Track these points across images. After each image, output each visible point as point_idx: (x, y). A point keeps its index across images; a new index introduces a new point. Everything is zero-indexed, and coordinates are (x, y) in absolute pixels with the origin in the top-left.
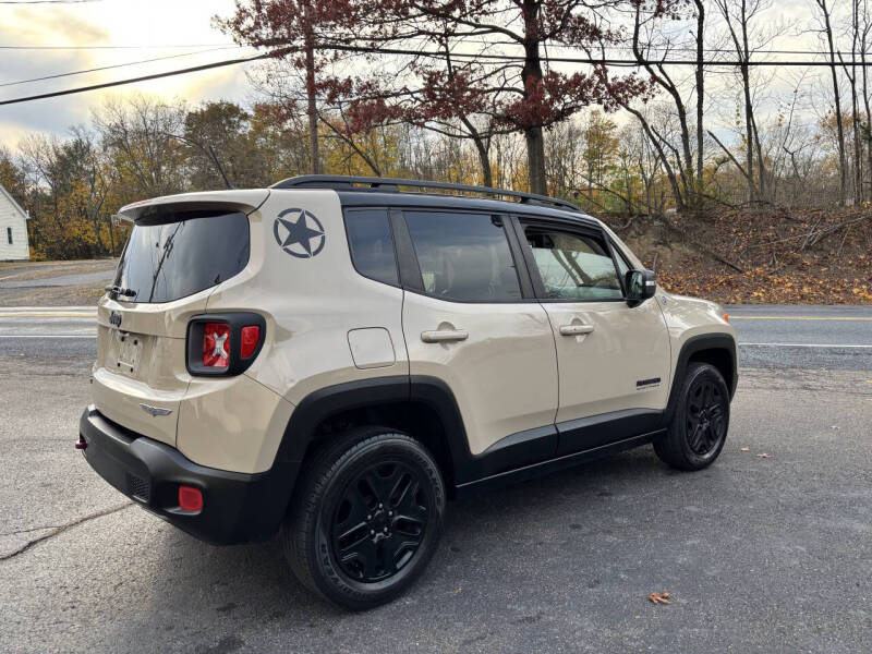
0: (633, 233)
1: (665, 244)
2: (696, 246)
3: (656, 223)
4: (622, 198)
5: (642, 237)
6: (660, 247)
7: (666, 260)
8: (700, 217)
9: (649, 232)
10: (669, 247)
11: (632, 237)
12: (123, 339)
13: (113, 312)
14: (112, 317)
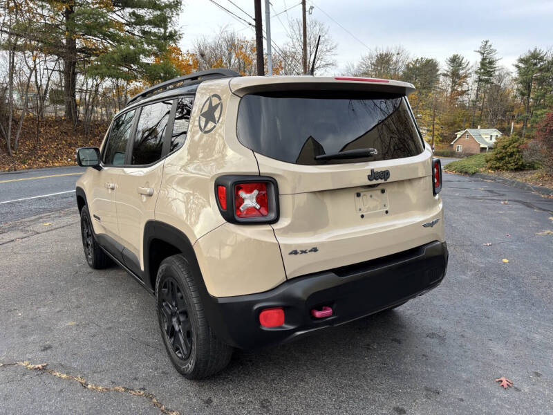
12: (358, 195)
13: (372, 171)
14: (374, 175)
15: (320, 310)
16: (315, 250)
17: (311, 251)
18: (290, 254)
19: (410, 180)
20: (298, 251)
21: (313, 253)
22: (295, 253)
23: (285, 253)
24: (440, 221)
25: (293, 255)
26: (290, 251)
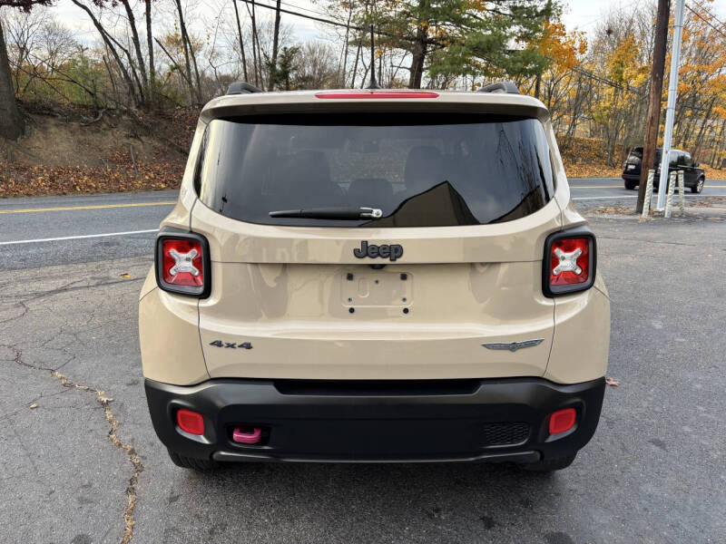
0: (104, 126)
1: (136, 137)
2: (162, 140)
3: (124, 117)
4: (87, 90)
5: (115, 130)
6: (131, 139)
7: (140, 151)
8: (160, 114)
9: (120, 125)
10: (141, 140)
11: (104, 129)
12: (350, 277)
13: (364, 243)
14: (366, 250)
15: (243, 431)
16: (248, 346)
17: (241, 346)
18: (212, 344)
19: (472, 265)
20: (223, 343)
21: (244, 349)
22: (219, 344)
23: (206, 341)
24: (546, 344)
25: (215, 348)
26: (213, 341)
